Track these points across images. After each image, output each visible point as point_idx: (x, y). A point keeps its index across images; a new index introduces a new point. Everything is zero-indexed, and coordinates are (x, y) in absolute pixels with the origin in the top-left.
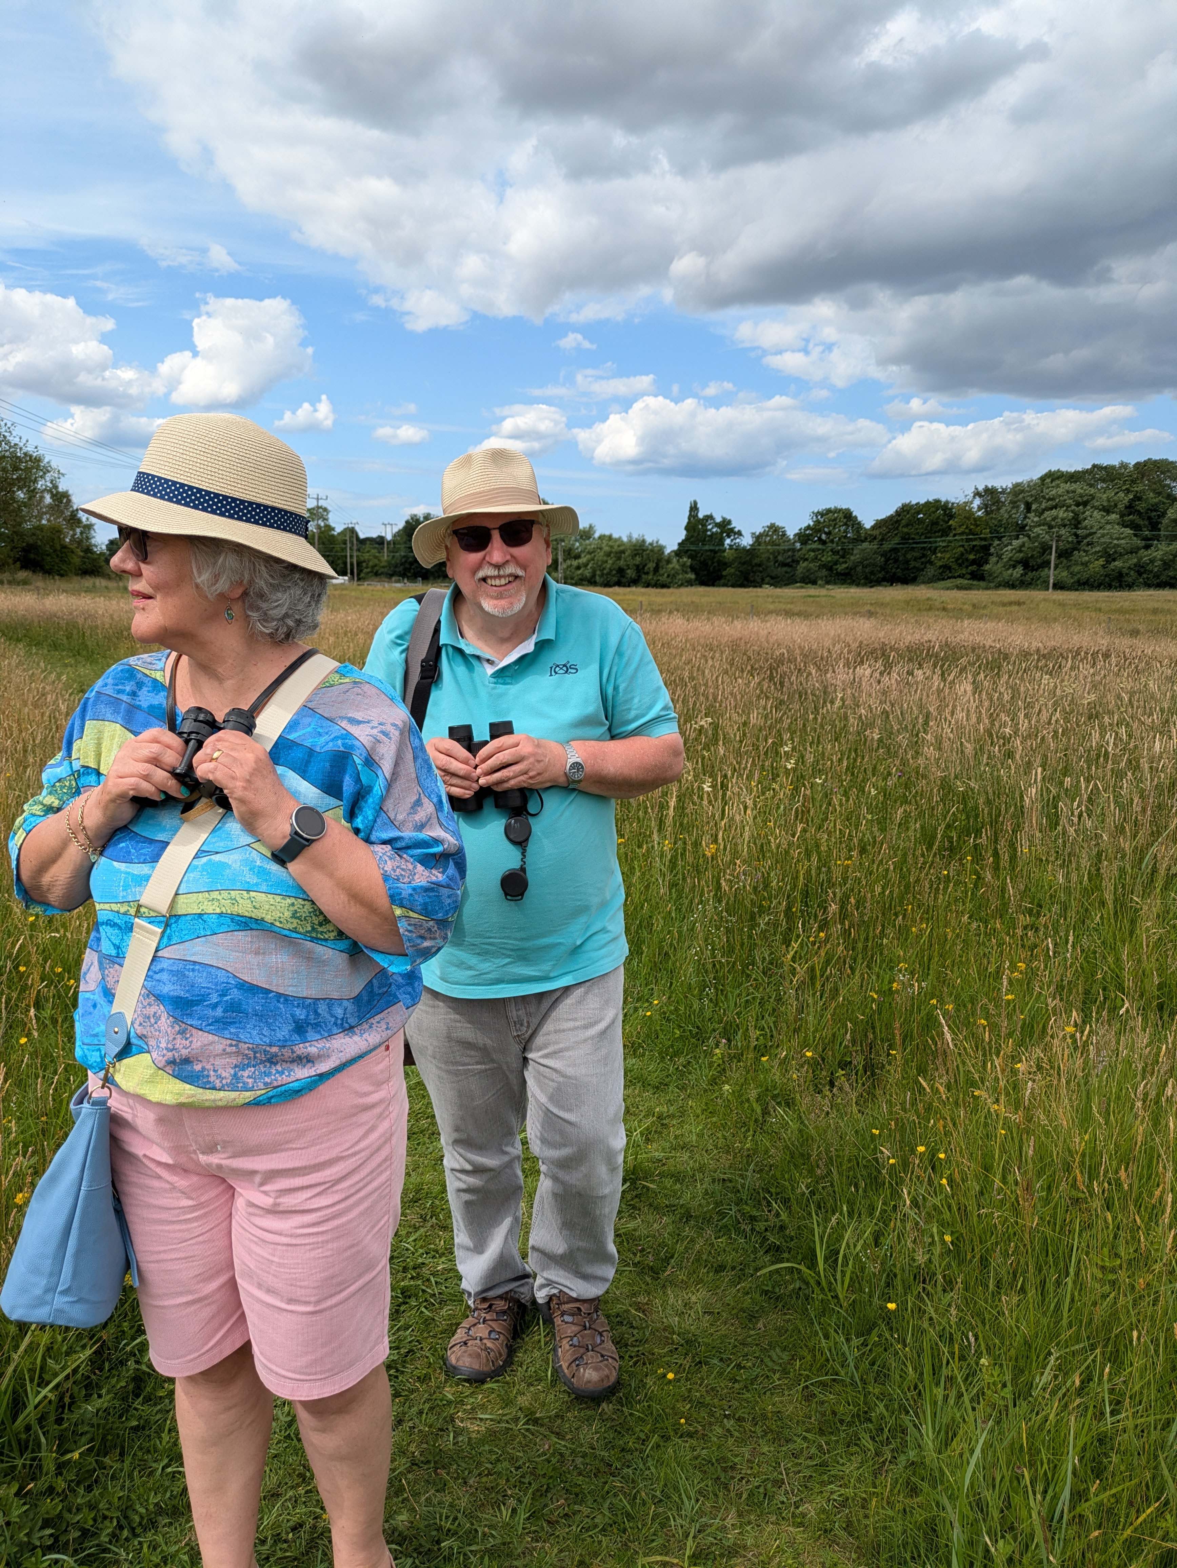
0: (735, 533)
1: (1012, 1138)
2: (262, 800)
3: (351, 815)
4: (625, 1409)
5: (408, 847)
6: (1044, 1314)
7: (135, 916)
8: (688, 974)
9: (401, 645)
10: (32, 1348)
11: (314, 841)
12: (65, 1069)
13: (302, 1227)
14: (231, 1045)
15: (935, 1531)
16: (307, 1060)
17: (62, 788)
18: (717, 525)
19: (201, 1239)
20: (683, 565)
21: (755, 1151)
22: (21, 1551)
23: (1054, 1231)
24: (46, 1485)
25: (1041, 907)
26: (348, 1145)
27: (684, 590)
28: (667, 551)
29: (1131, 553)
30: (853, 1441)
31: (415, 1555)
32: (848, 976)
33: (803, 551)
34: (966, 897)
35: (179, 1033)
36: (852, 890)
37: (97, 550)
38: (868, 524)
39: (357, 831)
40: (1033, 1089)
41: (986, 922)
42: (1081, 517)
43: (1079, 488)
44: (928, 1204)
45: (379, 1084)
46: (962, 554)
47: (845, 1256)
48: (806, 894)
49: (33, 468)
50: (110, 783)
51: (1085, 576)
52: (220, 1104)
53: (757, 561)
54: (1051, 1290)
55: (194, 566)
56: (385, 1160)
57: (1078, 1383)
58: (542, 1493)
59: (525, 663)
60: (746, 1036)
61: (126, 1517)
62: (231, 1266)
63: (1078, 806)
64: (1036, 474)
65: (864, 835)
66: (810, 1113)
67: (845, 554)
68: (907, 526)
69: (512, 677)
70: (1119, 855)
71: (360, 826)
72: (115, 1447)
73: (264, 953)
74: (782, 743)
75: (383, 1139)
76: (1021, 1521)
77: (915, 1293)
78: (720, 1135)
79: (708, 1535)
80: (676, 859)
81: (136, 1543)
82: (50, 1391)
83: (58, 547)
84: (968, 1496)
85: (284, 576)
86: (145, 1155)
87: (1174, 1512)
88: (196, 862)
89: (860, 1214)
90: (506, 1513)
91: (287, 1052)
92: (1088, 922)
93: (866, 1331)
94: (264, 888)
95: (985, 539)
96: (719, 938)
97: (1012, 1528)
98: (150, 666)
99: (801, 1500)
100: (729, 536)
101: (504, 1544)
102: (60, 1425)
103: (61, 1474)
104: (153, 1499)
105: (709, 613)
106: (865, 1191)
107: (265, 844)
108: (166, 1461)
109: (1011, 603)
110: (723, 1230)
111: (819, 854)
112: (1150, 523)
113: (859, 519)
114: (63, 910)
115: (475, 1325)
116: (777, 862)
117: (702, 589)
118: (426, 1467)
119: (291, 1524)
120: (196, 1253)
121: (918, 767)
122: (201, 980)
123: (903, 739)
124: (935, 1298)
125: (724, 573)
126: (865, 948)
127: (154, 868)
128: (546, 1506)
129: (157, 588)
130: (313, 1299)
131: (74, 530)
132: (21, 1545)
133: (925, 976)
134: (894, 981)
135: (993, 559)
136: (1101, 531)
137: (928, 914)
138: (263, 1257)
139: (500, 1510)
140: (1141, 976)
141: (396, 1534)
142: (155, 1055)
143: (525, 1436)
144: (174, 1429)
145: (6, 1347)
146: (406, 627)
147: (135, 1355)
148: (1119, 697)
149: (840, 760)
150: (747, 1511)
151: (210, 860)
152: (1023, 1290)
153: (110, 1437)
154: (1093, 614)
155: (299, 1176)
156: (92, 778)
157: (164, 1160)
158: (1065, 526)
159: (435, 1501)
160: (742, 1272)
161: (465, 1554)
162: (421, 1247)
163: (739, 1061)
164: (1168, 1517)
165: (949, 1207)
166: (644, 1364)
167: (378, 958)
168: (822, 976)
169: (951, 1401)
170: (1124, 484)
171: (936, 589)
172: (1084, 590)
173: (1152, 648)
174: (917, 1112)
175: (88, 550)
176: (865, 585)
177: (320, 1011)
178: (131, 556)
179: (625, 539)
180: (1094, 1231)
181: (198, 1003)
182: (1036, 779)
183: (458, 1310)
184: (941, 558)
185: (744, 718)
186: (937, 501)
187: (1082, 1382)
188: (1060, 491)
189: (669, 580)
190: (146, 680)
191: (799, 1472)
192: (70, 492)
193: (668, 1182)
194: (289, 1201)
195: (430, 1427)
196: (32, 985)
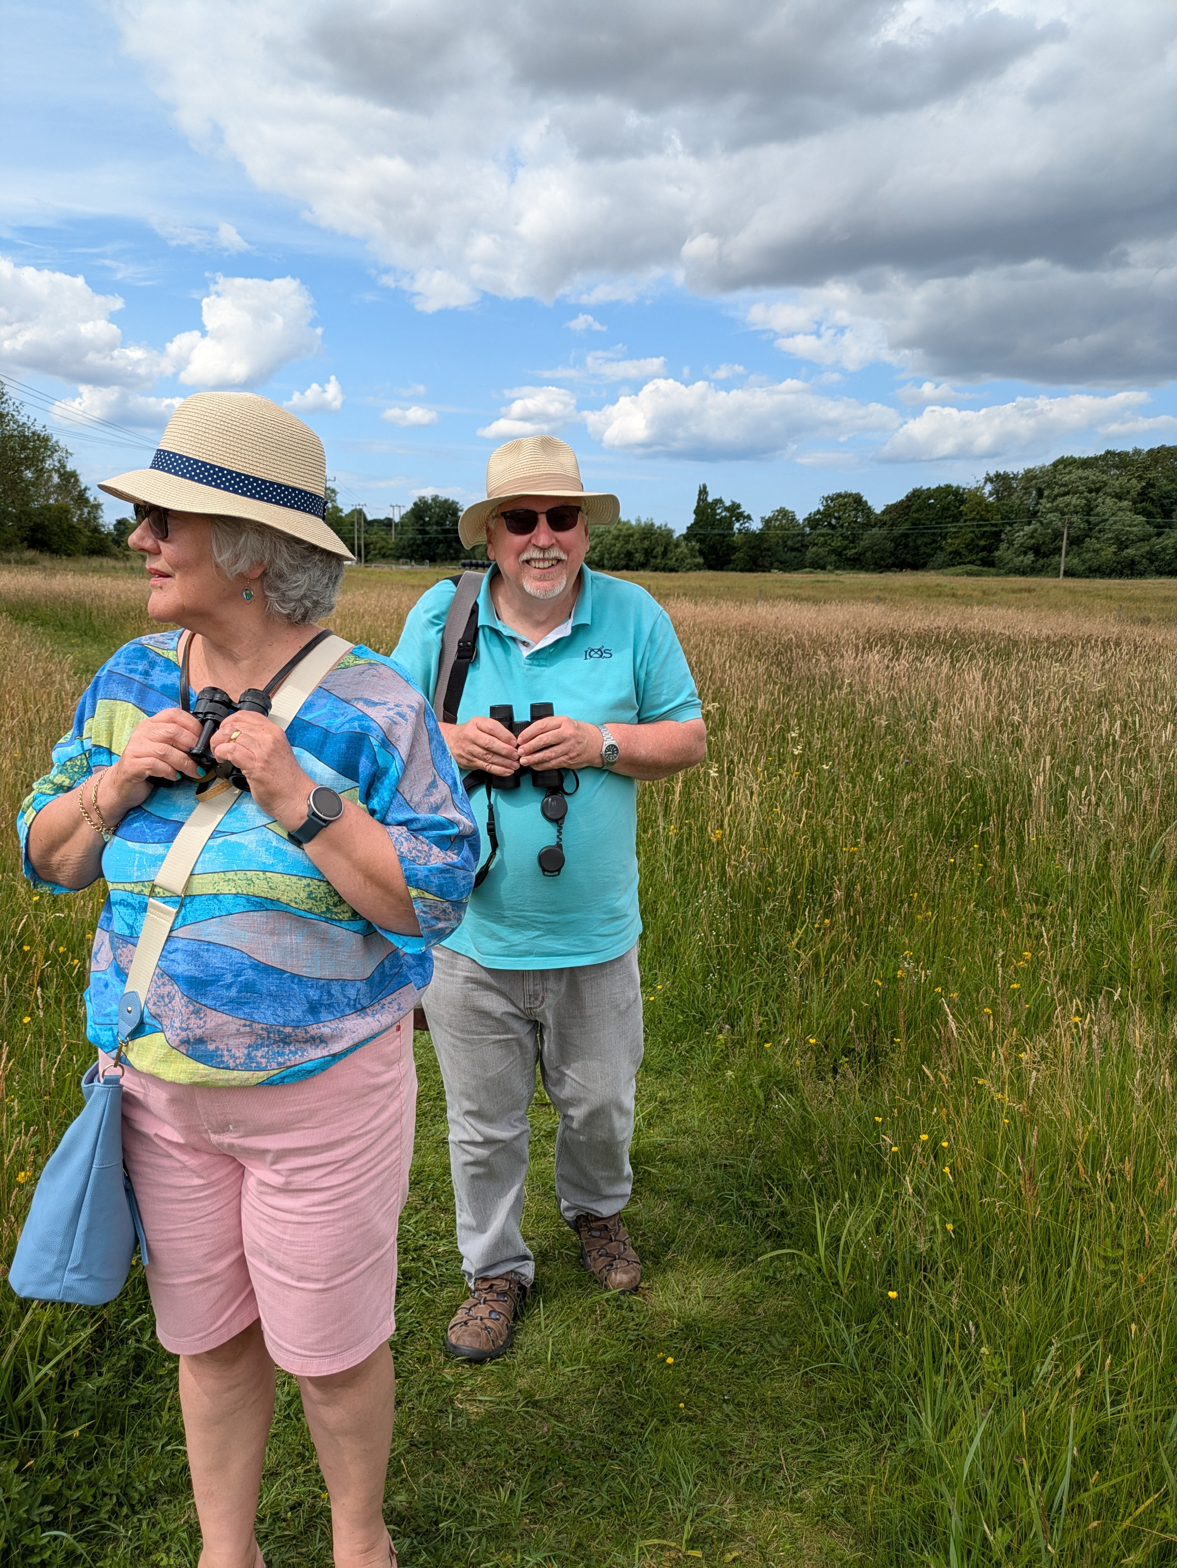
0: (744, 517)
1: (1016, 1127)
2: (281, 781)
3: (367, 797)
4: (624, 1392)
5: (424, 829)
6: (1046, 1304)
7: (149, 896)
8: (692, 959)
9: (438, 625)
10: (33, 1326)
11: (331, 821)
12: (69, 1048)
13: (313, 1205)
14: (245, 1025)
15: (933, 1518)
16: (320, 1040)
17: (72, 767)
18: (727, 509)
19: (210, 1217)
20: (692, 549)
21: (757, 1137)
22: (20, 1527)
23: (1057, 1221)
24: (46, 1462)
25: (1048, 896)
26: (360, 1124)
27: (692, 574)
28: (676, 535)
29: (1143, 540)
30: (852, 1427)
31: (413, 1535)
32: (853, 963)
33: (813, 536)
34: (972, 885)
35: (193, 1012)
36: (858, 877)
37: (105, 530)
38: (878, 508)
39: (373, 812)
40: (1037, 1079)
41: (992, 911)
42: (1094, 503)
43: (1091, 474)
44: (930, 1192)
45: (390, 1064)
46: (973, 540)
47: (846, 1243)
48: (811, 881)
49: (41, 447)
50: (126, 763)
51: (1096, 564)
52: (233, 1083)
53: (765, 546)
54: (1053, 1280)
55: (214, 546)
56: (395, 1140)
57: (1079, 1374)
58: (540, 1476)
59: (560, 647)
60: (749, 1022)
61: (125, 1494)
62: (241, 1242)
63: (1087, 795)
64: (1048, 461)
65: (870, 822)
66: (812, 1100)
67: (854, 539)
68: (917, 511)
69: (546, 659)
70: (1127, 845)
71: (377, 807)
72: (115, 1425)
73: (279, 934)
74: (789, 729)
75: (394, 1118)
76: (1019, 1510)
77: (916, 1281)
78: (722, 1121)
79: (706, 1519)
80: (682, 845)
81: (135, 1520)
82: (51, 1369)
83: (65, 527)
84: (966, 1484)
85: (303, 557)
86: (156, 1135)
87: (1174, 1503)
88: (211, 843)
89: (862, 1201)
90: (504, 1494)
91: (300, 1033)
92: (1094, 911)
93: (866, 1317)
94: (280, 868)
95: (996, 525)
96: (724, 923)
97: (1010, 1517)
98: (162, 646)
99: (800, 1485)
100: (738, 520)
101: (502, 1525)
102: (60, 1402)
103: (61, 1451)
104: (152, 1478)
105: (717, 597)
106: (867, 1178)
107: (283, 826)
108: (166, 1439)
109: (1021, 590)
110: (724, 1216)
111: (825, 841)
112: (1163, 511)
113: (869, 504)
114: (71, 889)
115: (475, 1305)
116: (783, 848)
117: (710, 574)
118: (425, 1448)
119: (290, 1503)
120: (206, 1232)
121: (926, 755)
122: (215, 960)
123: (910, 725)
124: (937, 1286)
125: (733, 558)
126: (870, 935)
127: (168, 848)
128: (544, 1488)
129: (176, 566)
130: (323, 1277)
131: (81, 510)
132: (20, 1521)
133: (930, 964)
134: (899, 968)
135: (1004, 546)
136: (1114, 518)
137: (935, 902)
138: (273, 1235)
139: (498, 1491)
140: (1148, 966)
141: (395, 1514)
142: (168, 1034)
143: (524, 1419)
144: (176, 1408)
145: (8, 1324)
146: (444, 608)
147: (135, 1334)
148: (1129, 685)
149: (848, 746)
150: (745, 1496)
151: (226, 841)
152: (1024, 1279)
153: (110, 1415)
154: (1104, 602)
155: (311, 1155)
156: (104, 758)
157: (175, 1140)
158: (1077, 513)
159: (434, 1482)
160: (743, 1258)
161: (463, 1535)
162: (422, 1229)
163: (742, 1047)
164: (1168, 1508)
165: (952, 1195)
166: (644, 1348)
167: (392, 938)
168: (826, 963)
169: (951, 1389)
170: (1137, 471)
171: (946, 575)
172: (1094, 577)
173: (1163, 636)
174: (919, 1100)
175: (96, 530)
176: (874, 570)
177: (333, 992)
178: (150, 533)
179: (633, 523)
180: (1097, 1222)
181: (212, 983)
182: (1044, 767)
183: (458, 1292)
184: (951, 544)
185: (751, 703)
186: (948, 487)
187: (1083, 1373)
188: (1073, 477)
189: (677, 564)
190: (158, 660)
191: (798, 1458)
192: (78, 472)
193: (670, 1167)
194: (300, 1180)
195: (430, 1408)
196: (36, 964)
